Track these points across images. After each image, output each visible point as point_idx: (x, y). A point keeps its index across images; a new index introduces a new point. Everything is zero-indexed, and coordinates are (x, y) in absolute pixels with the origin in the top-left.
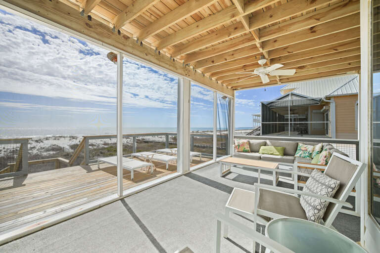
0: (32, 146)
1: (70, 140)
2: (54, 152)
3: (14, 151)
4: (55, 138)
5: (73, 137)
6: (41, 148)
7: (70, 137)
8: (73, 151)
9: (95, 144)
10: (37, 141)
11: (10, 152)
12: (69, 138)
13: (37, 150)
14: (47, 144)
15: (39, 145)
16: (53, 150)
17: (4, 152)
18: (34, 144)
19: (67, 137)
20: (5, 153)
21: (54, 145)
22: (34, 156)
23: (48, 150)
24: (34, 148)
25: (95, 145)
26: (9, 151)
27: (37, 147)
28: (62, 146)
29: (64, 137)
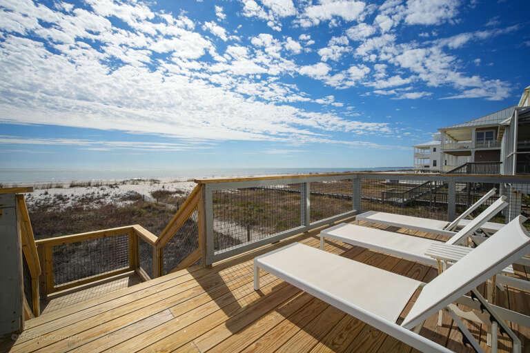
0: (105, 193)
1: (151, 185)
2: (132, 202)
3: (83, 199)
4: (134, 182)
5: (154, 181)
6: (117, 196)
7: (151, 180)
8: (155, 200)
9: (183, 191)
10: (111, 186)
11: (78, 201)
12: (149, 183)
13: (111, 198)
14: (124, 190)
15: (113, 192)
16: (131, 198)
17: (73, 200)
18: (108, 190)
19: (147, 180)
20: (74, 202)
21: (131, 192)
22: (107, 206)
23: (124, 199)
24: (107, 195)
25: (183, 193)
26: (77, 199)
27: (112, 195)
28: (141, 193)
29: (144, 181)
